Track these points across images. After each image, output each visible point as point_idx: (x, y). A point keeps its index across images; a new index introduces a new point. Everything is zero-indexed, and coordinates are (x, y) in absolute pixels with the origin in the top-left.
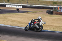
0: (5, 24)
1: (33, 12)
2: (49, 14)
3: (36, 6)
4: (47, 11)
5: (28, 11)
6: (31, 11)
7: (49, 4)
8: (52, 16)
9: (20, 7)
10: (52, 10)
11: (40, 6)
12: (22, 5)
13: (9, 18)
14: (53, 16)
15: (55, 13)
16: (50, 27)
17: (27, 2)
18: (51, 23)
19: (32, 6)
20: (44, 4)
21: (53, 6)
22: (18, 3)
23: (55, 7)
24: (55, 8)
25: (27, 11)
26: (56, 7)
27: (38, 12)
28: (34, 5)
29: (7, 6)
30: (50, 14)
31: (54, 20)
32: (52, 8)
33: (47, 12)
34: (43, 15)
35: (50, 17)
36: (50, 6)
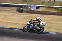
1: (3, 11)
2: (19, 12)
3: (6, 4)
4: (17, 9)
6: (1, 9)
7: (18, 3)
11: (10, 4)
14: (23, 14)
15: (25, 11)
16: (20, 25)
18: (21, 21)
19: (2, 4)
20: (14, 2)
21: (23, 5)
24: (25, 6)
27: (8, 10)
28: (4, 4)
31: (24, 18)
33: (17, 11)
34: (13, 13)
35: (20, 16)
36: (20, 4)
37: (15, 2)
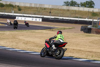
0: (14, 47)
2: (84, 32)
3: (64, 18)
4: (82, 27)
5: (52, 26)
6: (56, 27)
8: (89, 36)
9: (38, 19)
10: (89, 26)
11: (70, 18)
12: (42, 16)
13: (21, 38)
15: (94, 31)
17: (50, 12)
19: (58, 19)
20: (77, 15)
21: (92, 20)
22: (35, 14)
23: (94, 20)
24: (95, 23)
25: (49, 26)
26: (97, 20)
28: (61, 18)
29: (17, 17)
30: (86, 32)
31: (92, 42)
32: (90, 23)
36: (87, 20)
37: (79, 16)
